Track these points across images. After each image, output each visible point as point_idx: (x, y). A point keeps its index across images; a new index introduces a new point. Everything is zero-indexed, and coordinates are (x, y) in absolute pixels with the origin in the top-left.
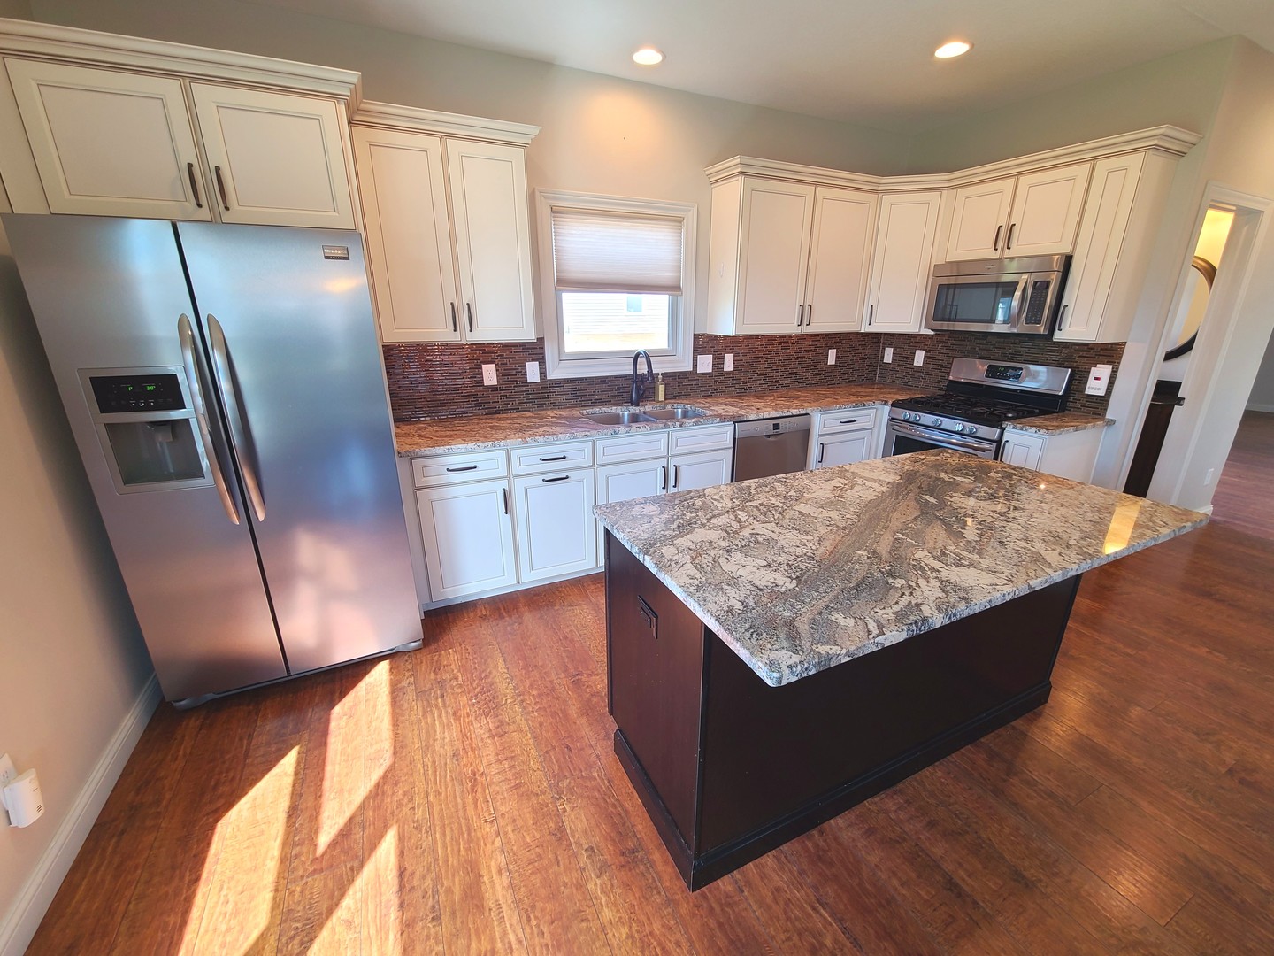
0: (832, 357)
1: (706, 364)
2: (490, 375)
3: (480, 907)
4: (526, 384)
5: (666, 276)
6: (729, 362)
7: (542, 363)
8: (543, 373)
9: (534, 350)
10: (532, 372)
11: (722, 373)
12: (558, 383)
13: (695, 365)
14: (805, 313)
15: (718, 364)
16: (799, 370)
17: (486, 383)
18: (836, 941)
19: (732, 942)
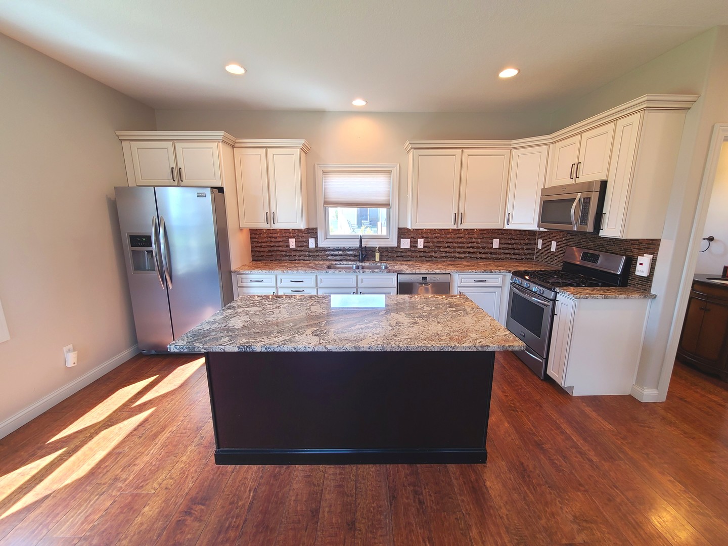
0: (496, 243)
1: (406, 243)
2: (292, 243)
3: (154, 439)
4: (309, 248)
5: (382, 199)
6: (421, 243)
7: (316, 239)
8: (316, 244)
9: (312, 232)
10: (312, 243)
11: (417, 249)
12: (324, 249)
13: (399, 244)
14: (459, 217)
15: (414, 243)
16: (471, 250)
17: (291, 246)
18: (244, 505)
19: (209, 486)
